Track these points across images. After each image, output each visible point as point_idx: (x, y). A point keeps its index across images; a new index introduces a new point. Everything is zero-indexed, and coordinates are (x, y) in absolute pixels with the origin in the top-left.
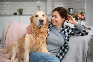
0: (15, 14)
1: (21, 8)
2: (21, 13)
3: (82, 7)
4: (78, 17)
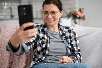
3: (72, 5)
4: (78, 15)
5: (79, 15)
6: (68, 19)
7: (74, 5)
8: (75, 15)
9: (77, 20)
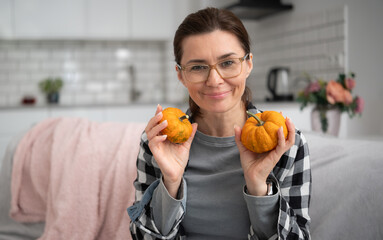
0: (28, 102)
1: (54, 76)
2: (54, 98)
3: (330, 59)
4: (330, 94)
5: (334, 98)
6: (302, 109)
7: (337, 59)
8: (321, 94)
9: (331, 115)
